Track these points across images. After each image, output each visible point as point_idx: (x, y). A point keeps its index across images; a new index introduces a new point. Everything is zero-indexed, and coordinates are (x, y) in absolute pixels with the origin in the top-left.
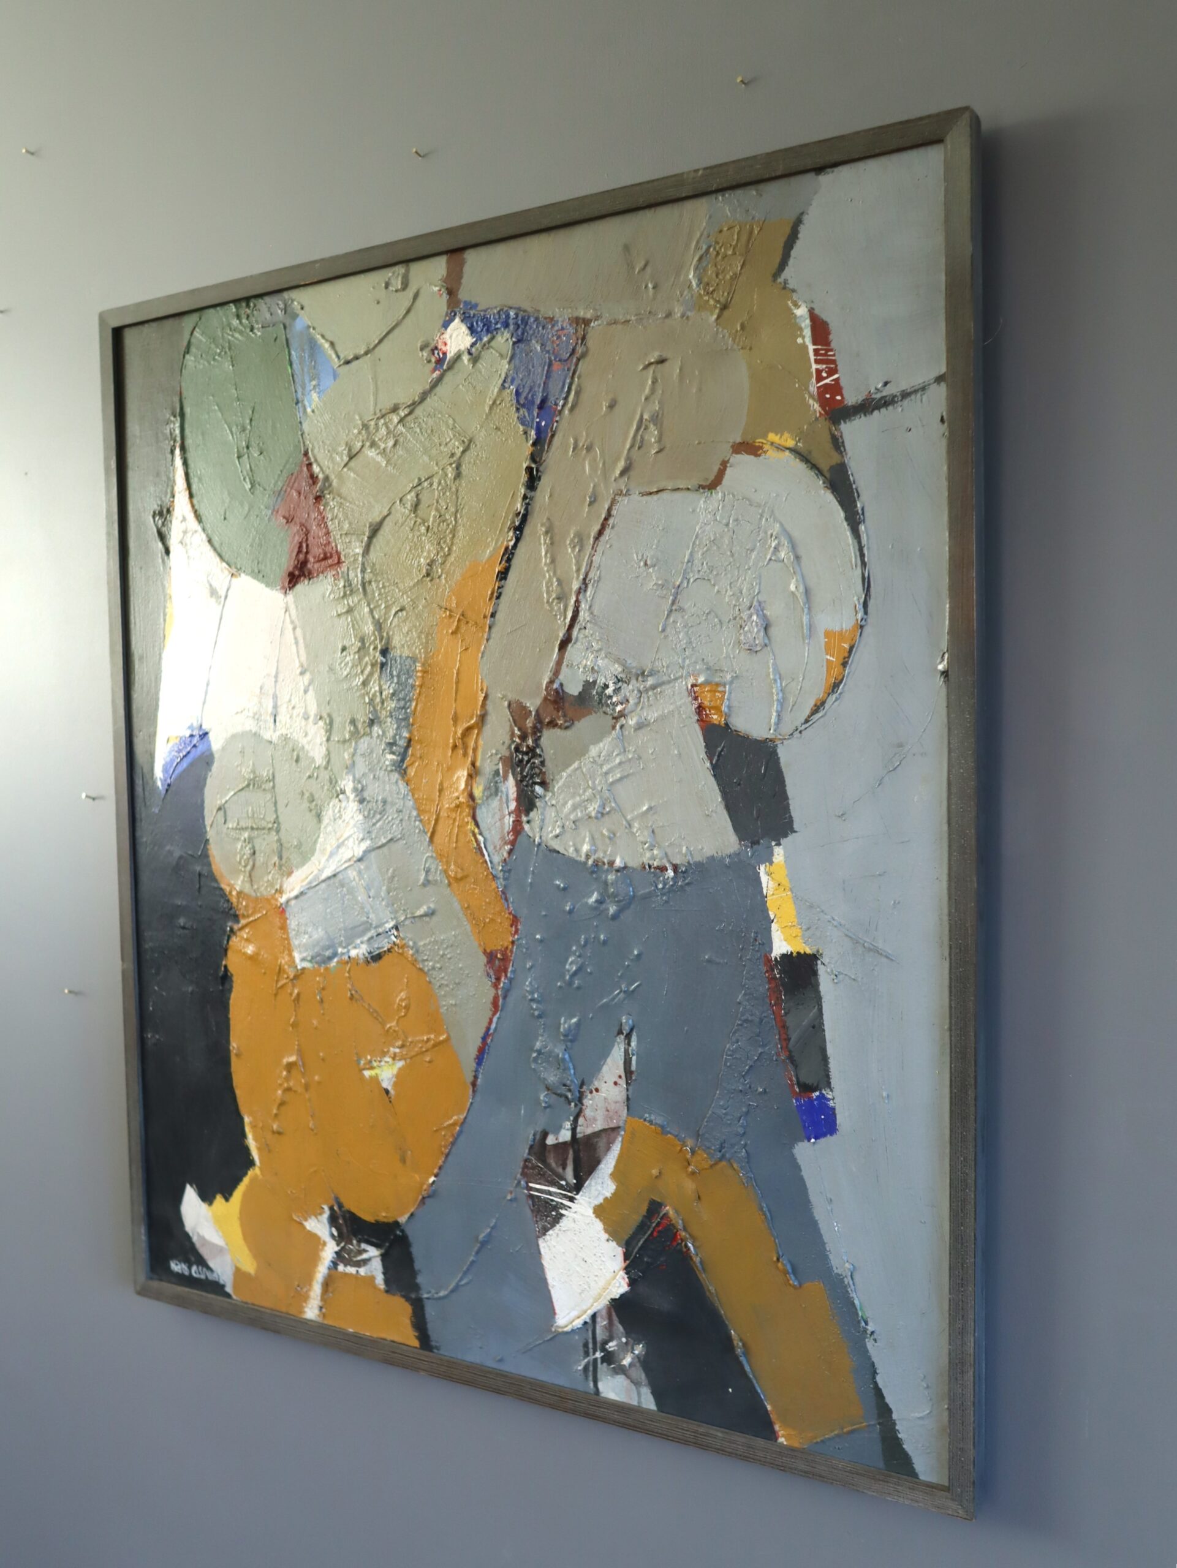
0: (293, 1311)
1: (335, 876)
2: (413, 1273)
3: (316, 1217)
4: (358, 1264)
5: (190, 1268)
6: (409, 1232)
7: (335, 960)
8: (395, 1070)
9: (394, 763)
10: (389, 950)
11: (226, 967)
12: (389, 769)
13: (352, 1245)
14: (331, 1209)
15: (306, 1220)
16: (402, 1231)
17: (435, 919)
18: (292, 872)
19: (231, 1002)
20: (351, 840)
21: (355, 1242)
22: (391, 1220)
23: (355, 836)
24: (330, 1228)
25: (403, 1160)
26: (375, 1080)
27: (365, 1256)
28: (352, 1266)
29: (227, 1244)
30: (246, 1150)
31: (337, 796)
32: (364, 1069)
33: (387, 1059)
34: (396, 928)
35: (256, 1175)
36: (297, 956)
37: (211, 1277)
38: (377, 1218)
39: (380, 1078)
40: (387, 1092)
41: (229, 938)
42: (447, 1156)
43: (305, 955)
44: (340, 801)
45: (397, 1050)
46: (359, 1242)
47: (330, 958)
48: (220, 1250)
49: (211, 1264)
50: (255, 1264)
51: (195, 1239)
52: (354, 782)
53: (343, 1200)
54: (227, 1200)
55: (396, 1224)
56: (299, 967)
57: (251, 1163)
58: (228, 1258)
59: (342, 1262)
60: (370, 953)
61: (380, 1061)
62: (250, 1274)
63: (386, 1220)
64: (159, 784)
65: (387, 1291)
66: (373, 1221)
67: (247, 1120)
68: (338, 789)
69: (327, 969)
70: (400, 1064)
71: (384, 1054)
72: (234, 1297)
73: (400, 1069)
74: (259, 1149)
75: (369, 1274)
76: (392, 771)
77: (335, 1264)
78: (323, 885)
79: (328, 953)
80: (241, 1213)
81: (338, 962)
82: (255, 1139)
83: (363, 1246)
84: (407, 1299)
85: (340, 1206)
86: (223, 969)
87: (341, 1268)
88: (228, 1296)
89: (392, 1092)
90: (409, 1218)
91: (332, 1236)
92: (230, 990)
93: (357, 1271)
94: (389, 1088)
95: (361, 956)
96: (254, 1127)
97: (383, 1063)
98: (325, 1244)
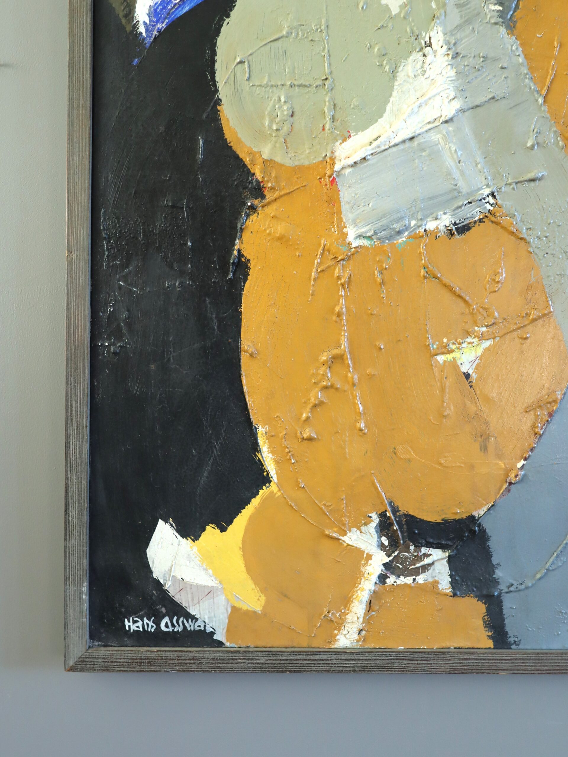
0: (318, 643)
1: (412, 139)
2: (491, 568)
3: (359, 528)
4: (416, 572)
5: (157, 623)
6: (487, 524)
7: (406, 234)
8: (479, 351)
9: (502, 14)
10: (481, 221)
11: (239, 251)
12: (493, 21)
13: (408, 551)
14: (383, 515)
15: (345, 534)
16: (479, 525)
17: (542, 183)
18: (350, 136)
19: (245, 292)
20: (438, 97)
21: (412, 548)
22: (464, 516)
23: (445, 96)
24: (380, 537)
25: (484, 448)
26: (454, 365)
27: (427, 561)
28: (405, 576)
29: (220, 583)
30: (260, 466)
31: (421, 49)
32: (437, 355)
33: (469, 340)
34: (493, 195)
35: (272, 492)
36: (351, 233)
37: (190, 626)
38: (443, 517)
39: (459, 363)
40: (467, 376)
41: (248, 216)
42: (541, 436)
43: (364, 230)
44: (424, 55)
45: (484, 329)
46: (418, 547)
47: (399, 233)
48: (210, 592)
49: (193, 611)
50: (263, 599)
51: (168, 586)
52: (445, 34)
53: (398, 503)
54: (223, 529)
55: (472, 519)
56: (354, 245)
57: (267, 480)
58: (221, 599)
59: (393, 573)
60: (455, 224)
61: (460, 344)
62: (255, 612)
63: (457, 517)
64: (142, 29)
65: (454, 595)
66: (439, 521)
67: (261, 431)
68: (423, 42)
69: (393, 246)
70: (487, 344)
71: (468, 334)
72: (228, 644)
73: (487, 350)
74: (277, 462)
75: (430, 580)
76: (496, 24)
77: (382, 578)
78: (394, 149)
79: (397, 226)
80: (244, 541)
81: (409, 237)
82: (273, 451)
83: (424, 550)
84: (480, 597)
85: (395, 511)
86: (235, 253)
87: (391, 580)
88: (220, 644)
89: (474, 376)
90: (489, 509)
91: (382, 546)
92: (245, 280)
93: (414, 580)
94: (470, 372)
95: (442, 228)
96: (270, 437)
97: (464, 345)
98: (369, 557)
